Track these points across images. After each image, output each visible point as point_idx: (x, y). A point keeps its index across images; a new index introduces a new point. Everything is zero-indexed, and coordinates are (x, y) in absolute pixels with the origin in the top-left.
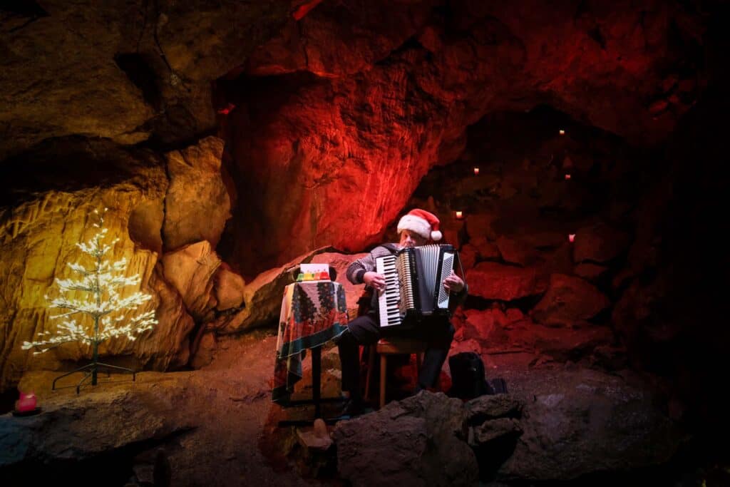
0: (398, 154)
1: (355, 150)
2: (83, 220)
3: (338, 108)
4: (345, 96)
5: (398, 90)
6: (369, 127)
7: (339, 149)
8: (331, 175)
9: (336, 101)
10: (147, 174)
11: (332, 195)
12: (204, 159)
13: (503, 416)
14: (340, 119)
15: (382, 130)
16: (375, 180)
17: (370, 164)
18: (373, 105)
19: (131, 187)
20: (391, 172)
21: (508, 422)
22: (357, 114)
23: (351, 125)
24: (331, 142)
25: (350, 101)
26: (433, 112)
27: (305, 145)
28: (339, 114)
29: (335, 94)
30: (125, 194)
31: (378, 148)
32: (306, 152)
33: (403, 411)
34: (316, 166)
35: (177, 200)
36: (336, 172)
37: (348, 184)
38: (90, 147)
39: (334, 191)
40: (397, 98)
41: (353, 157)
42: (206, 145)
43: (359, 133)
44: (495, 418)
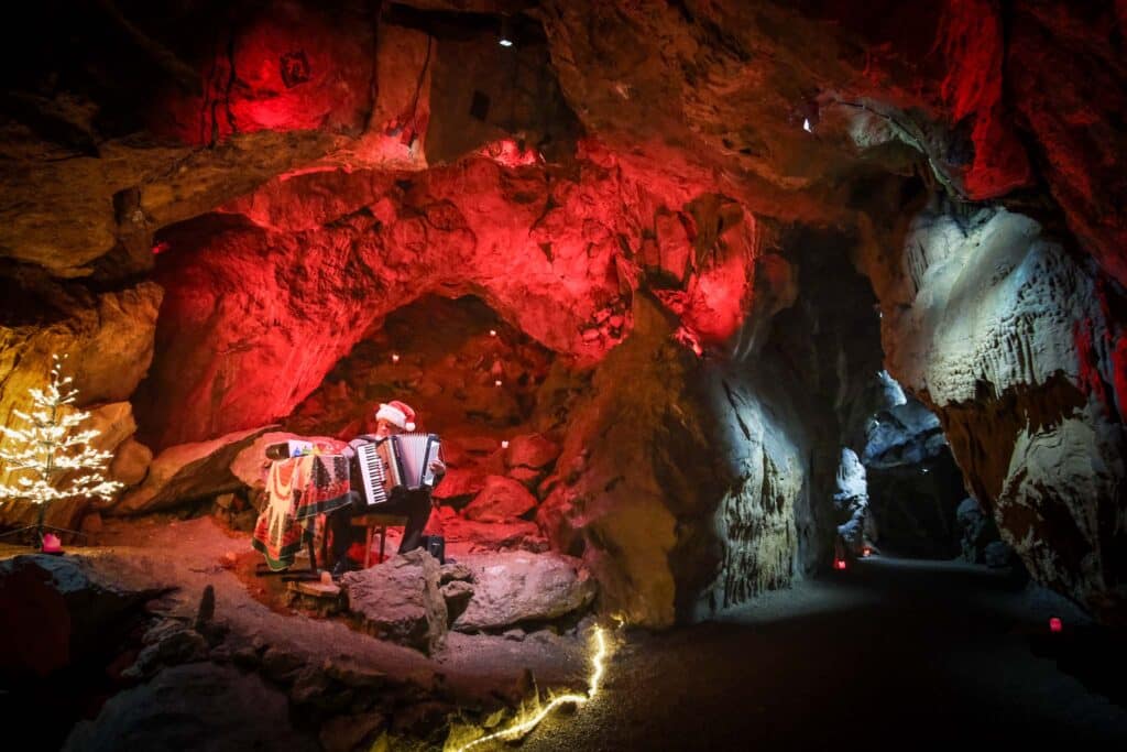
0: (328, 330)
1: (282, 318)
2: (12, 361)
3: (273, 266)
4: (283, 254)
5: (338, 258)
6: (301, 293)
7: (263, 312)
8: (250, 342)
9: (271, 257)
10: (81, 316)
11: (248, 365)
12: (140, 307)
13: (462, 579)
14: (274, 280)
15: (316, 300)
16: (298, 356)
17: (297, 336)
18: (309, 269)
19: (65, 329)
20: (317, 349)
21: (466, 585)
22: (291, 277)
23: (283, 288)
24: (257, 303)
25: (287, 260)
26: (373, 289)
27: (228, 303)
28: (273, 274)
29: (270, 249)
30: (58, 337)
31: (310, 319)
32: (227, 310)
33: (404, 562)
34: (235, 328)
35: (101, 349)
36: (258, 338)
37: (267, 355)
38: (22, 274)
39: (251, 360)
40: (336, 267)
41: (279, 325)
42: (145, 291)
43: (290, 299)
44: (458, 580)
